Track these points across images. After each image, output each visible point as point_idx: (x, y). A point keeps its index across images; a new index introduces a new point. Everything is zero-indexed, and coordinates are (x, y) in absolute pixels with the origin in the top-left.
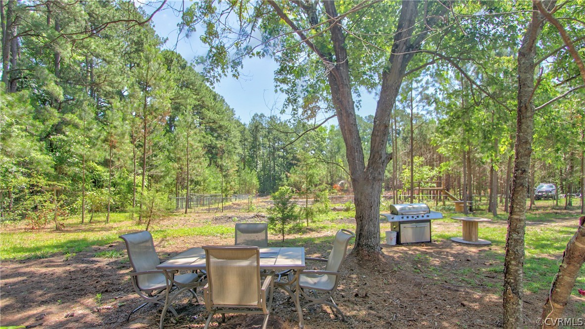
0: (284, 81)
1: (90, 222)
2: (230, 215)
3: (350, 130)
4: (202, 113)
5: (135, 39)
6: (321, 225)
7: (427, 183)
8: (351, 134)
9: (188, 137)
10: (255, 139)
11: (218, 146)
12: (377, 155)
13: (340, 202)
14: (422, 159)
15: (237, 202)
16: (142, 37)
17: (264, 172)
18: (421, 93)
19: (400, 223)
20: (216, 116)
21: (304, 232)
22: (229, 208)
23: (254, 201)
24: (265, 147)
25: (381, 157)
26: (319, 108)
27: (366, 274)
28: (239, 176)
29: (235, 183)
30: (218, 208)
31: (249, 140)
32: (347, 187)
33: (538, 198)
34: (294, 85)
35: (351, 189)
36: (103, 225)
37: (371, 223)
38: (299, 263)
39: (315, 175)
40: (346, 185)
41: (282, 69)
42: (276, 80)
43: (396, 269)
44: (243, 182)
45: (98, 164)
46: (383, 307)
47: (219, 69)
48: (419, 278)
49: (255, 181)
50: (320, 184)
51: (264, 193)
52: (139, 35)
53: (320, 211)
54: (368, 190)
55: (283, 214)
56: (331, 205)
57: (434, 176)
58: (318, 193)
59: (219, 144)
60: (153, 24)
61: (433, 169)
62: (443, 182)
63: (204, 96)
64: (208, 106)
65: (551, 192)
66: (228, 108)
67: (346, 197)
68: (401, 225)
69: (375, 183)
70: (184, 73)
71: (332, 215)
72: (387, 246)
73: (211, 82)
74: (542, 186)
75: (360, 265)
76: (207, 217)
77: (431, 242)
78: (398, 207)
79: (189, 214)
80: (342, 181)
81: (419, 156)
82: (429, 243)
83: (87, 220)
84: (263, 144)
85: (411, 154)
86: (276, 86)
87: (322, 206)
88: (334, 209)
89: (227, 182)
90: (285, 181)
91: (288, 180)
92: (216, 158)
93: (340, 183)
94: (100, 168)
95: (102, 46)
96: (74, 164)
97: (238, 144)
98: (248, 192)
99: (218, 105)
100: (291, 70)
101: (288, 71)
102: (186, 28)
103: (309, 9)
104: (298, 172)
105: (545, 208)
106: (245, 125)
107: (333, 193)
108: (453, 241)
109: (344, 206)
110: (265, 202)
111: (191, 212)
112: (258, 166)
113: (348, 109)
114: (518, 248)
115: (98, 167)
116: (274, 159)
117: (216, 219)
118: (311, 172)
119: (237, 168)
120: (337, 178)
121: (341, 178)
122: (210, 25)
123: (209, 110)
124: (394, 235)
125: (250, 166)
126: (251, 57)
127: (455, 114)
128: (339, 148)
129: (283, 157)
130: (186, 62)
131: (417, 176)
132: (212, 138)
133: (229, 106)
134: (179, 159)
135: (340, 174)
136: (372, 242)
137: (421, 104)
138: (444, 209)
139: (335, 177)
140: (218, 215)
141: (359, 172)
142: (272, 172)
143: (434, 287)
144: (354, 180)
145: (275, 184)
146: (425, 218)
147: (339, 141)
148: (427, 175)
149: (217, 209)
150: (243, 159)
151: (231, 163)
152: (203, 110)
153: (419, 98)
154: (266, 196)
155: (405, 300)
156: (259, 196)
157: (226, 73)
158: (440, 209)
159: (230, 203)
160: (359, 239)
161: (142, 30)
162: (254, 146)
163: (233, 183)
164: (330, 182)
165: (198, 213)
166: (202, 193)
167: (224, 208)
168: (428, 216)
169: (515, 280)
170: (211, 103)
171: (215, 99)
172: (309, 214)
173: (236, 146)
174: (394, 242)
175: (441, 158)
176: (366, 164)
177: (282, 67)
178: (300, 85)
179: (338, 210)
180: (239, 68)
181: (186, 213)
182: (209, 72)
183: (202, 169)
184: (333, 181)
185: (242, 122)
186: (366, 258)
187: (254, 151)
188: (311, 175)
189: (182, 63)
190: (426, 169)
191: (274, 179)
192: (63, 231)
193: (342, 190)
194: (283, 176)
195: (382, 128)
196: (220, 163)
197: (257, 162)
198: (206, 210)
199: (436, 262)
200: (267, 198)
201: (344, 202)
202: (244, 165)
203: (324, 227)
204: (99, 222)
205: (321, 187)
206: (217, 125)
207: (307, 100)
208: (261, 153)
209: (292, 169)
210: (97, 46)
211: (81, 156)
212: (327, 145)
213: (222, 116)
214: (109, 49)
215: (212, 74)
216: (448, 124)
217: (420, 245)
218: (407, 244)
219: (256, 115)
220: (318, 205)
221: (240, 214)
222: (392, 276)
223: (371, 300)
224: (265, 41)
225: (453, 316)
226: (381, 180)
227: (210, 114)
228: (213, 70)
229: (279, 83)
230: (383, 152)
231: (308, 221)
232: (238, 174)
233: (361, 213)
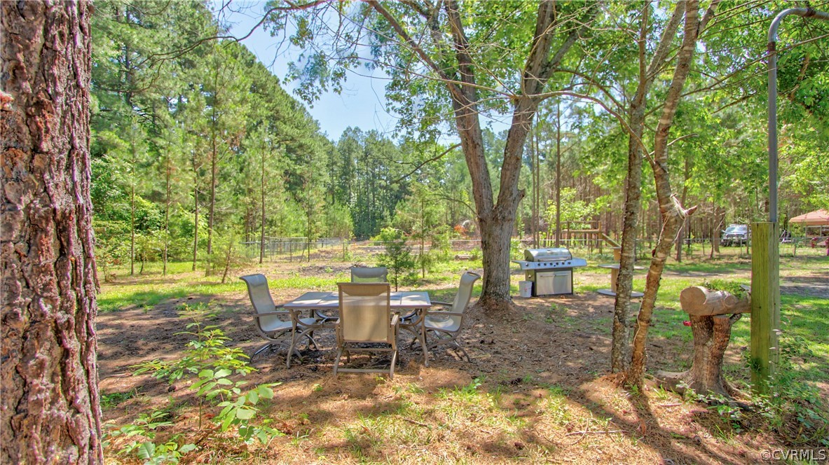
0: (396, 98)
1: (141, 273)
2: (320, 264)
3: (477, 163)
4: (277, 127)
5: (188, 27)
6: (441, 277)
7: (580, 223)
8: (478, 168)
9: (263, 161)
10: (348, 162)
11: (298, 172)
12: (507, 191)
13: (464, 249)
14: (574, 191)
15: (324, 249)
16: (197, 24)
17: (361, 208)
18: (571, 105)
19: (536, 271)
20: (295, 132)
21: (420, 285)
22: (316, 256)
23: (349, 247)
24: (362, 174)
25: (512, 194)
26: (440, 133)
27: (494, 324)
28: (327, 213)
29: (321, 224)
30: (303, 256)
31: (338, 164)
32: (474, 229)
33: (728, 244)
34: (410, 103)
35: (479, 232)
36: (159, 277)
37: (500, 269)
38: (425, 303)
39: (433, 213)
40: (472, 227)
41: (395, 85)
42: (388, 97)
43: (526, 318)
44: (331, 222)
45: (144, 197)
46: (510, 351)
47: (317, 83)
48: (552, 327)
49: (348, 221)
50: (440, 225)
51: (360, 236)
52: (192, 21)
53: (439, 259)
54: (497, 231)
55: (396, 261)
56: (452, 253)
57: (589, 215)
58: (436, 235)
59: (299, 169)
60: (211, 6)
61: (587, 205)
62: (603, 222)
63: (279, 104)
64: (284, 117)
65: (743, 236)
66: (310, 120)
67: (472, 242)
68: (538, 274)
69: (505, 224)
70: (251, 72)
71: (455, 265)
72: (519, 298)
73: (309, 100)
74: (733, 229)
75: (486, 314)
76: (290, 267)
77: (572, 293)
78: (534, 253)
79: (265, 264)
80: (467, 221)
81: (571, 187)
82: (570, 295)
83: (137, 270)
84: (358, 170)
85: (558, 186)
86: (389, 104)
87: (441, 253)
88: (457, 258)
89: (312, 222)
90: (389, 220)
91: (392, 219)
92: (295, 189)
93: (464, 223)
94: (146, 203)
95: (146, 39)
96: (115, 199)
97: (324, 169)
98: (338, 236)
99: (298, 115)
100: (406, 85)
101: (401, 86)
102: (272, 25)
103: (430, 16)
104: (407, 209)
105: (730, 257)
106: (333, 142)
107: (455, 237)
108: (600, 294)
109: (469, 254)
110: (364, 249)
111: (267, 262)
112: (352, 200)
113: (474, 138)
114: (626, 282)
115: (144, 201)
116: (374, 190)
117: (304, 270)
118: (428, 209)
119: (324, 203)
120: (461, 217)
121: (465, 217)
122: (302, 23)
123: (285, 123)
124: (530, 285)
125: (340, 199)
126: (356, 67)
127: (602, 141)
128: (463, 176)
129: (385, 188)
130: (254, 57)
131: (565, 215)
132: (290, 162)
133: (312, 117)
134: (250, 191)
135: (464, 211)
136: (501, 290)
137: (571, 120)
138: (600, 257)
139: (457, 215)
140: (304, 265)
141: (487, 211)
142: (371, 209)
143: (565, 335)
144: (481, 220)
145: (374, 225)
146: (566, 265)
147: (462, 165)
148: (580, 212)
149: (301, 257)
150: (331, 190)
151: (316, 195)
152: (278, 123)
153: (568, 112)
154: (363, 240)
155: (533, 345)
156: (357, 240)
157: (327, 87)
158: (594, 257)
159: (316, 251)
160: (487, 287)
161: (197, 14)
162: (346, 172)
163: (318, 223)
164: (450, 222)
165: (276, 262)
166: (278, 237)
167: (310, 257)
168: (569, 263)
169: (622, 310)
170: (288, 114)
171: (293, 108)
172: (426, 262)
173: (321, 172)
174: (529, 294)
175: (599, 191)
176: (495, 203)
177: (395, 81)
178: (416, 104)
179: (462, 259)
180: (342, 81)
181: (261, 262)
182: (307, 88)
183: (280, 205)
184: (454, 220)
185: (330, 139)
186: (493, 308)
187: (347, 179)
188: (428, 213)
189: (249, 58)
190: (579, 204)
191: (374, 218)
192: (114, 284)
193: (467, 232)
194: (386, 213)
195: (514, 161)
196: (301, 196)
197: (350, 194)
198: (286, 258)
199: (574, 313)
200: (365, 244)
201: (469, 249)
202: (333, 198)
203: (444, 279)
204: (152, 273)
205: (440, 228)
206: (297, 144)
207: (425, 123)
208: (356, 182)
209: (399, 203)
210: (141, 39)
211: (123, 187)
212: (447, 171)
213: (303, 131)
214: (156, 43)
215: (310, 90)
216: (593, 154)
217: (560, 298)
218: (544, 296)
219: (349, 129)
220: (436, 251)
221: (332, 264)
222: (521, 325)
223: (497, 347)
224: (376, 51)
225: (578, 358)
226: (512, 220)
227: (287, 129)
228: (312, 85)
229: (391, 101)
230: (514, 189)
231: (424, 271)
232: (326, 210)
233: (489, 257)
